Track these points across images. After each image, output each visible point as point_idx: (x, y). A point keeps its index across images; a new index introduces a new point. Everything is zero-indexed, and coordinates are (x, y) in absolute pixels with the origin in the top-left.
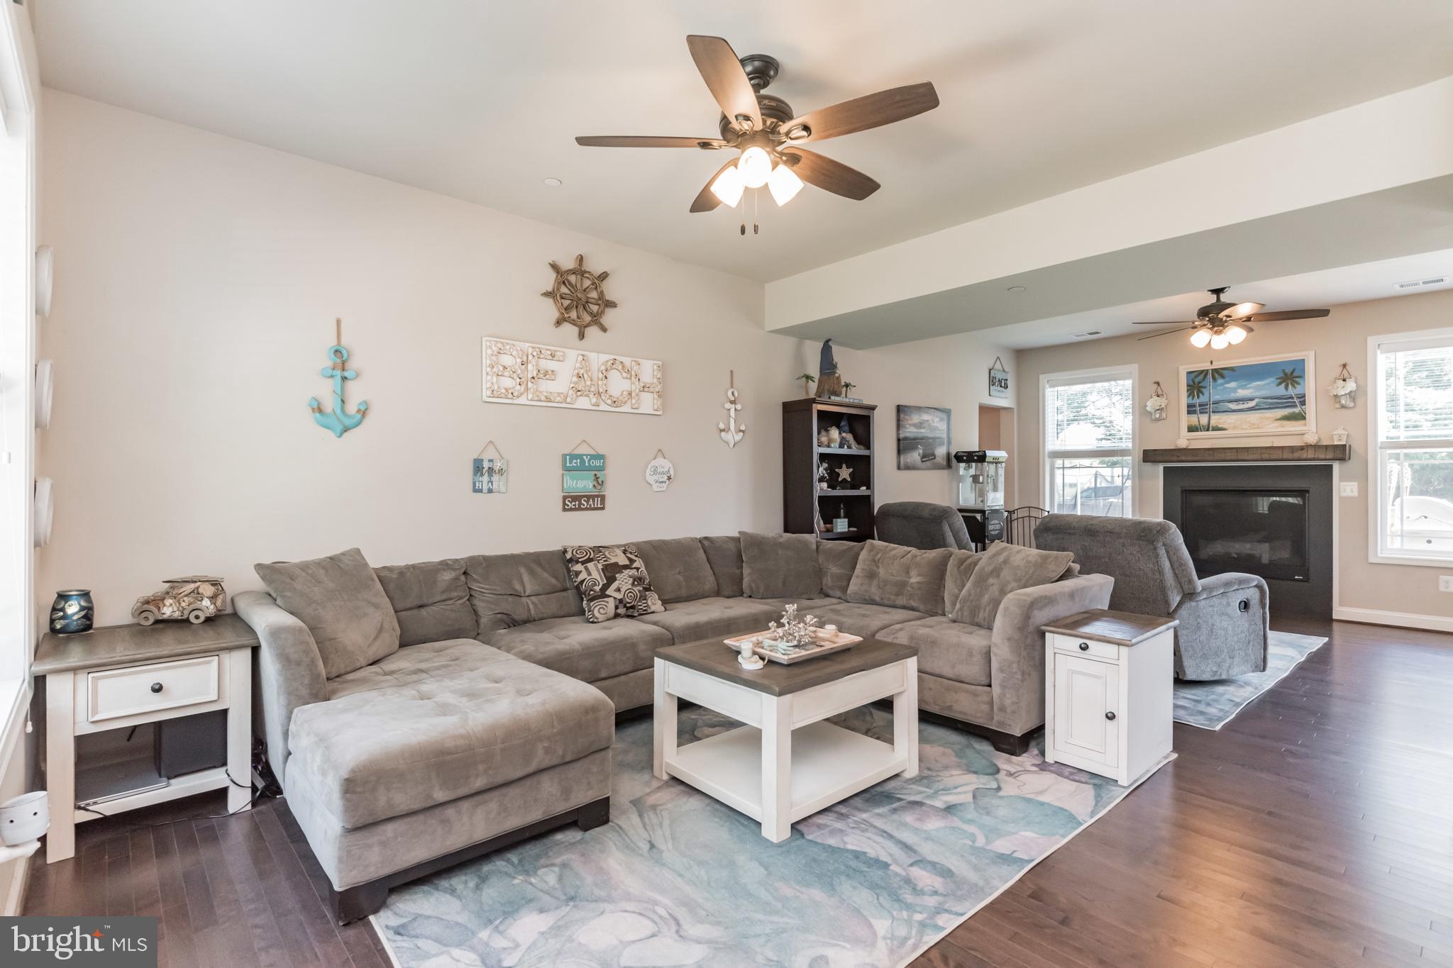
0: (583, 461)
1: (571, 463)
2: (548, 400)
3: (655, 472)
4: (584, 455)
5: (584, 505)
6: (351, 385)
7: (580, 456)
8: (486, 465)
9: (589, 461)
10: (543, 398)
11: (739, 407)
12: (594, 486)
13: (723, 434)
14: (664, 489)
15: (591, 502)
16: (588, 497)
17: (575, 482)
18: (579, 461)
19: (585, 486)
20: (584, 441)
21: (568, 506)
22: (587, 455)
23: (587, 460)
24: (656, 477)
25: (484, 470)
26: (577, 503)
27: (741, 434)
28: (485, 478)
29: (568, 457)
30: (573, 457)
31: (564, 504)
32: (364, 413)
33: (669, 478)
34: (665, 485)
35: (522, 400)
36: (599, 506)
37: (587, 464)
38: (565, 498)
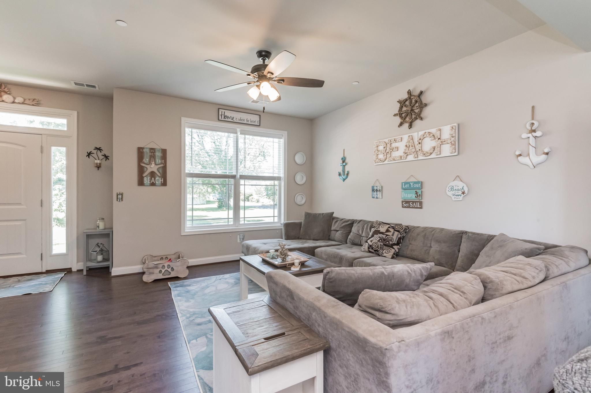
0: (410, 185)
1: (405, 186)
2: (394, 160)
3: (452, 189)
4: (411, 182)
5: (411, 206)
6: (346, 167)
7: (409, 183)
8: (375, 188)
9: (413, 185)
10: (392, 160)
11: (538, 134)
12: (416, 197)
13: (519, 158)
14: (461, 199)
15: (414, 204)
16: (413, 202)
17: (407, 194)
18: (408, 185)
19: (411, 197)
20: (412, 176)
21: (404, 205)
22: (412, 182)
23: (412, 185)
24: (453, 192)
25: (375, 190)
26: (408, 204)
27: (544, 156)
28: (375, 193)
29: (403, 184)
30: (406, 183)
31: (403, 204)
32: (348, 174)
33: (463, 193)
34: (461, 198)
35: (386, 162)
36: (419, 206)
37: (412, 186)
38: (402, 202)
